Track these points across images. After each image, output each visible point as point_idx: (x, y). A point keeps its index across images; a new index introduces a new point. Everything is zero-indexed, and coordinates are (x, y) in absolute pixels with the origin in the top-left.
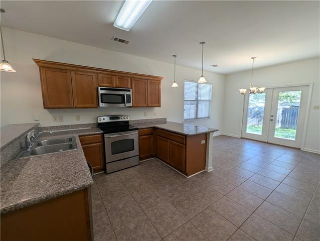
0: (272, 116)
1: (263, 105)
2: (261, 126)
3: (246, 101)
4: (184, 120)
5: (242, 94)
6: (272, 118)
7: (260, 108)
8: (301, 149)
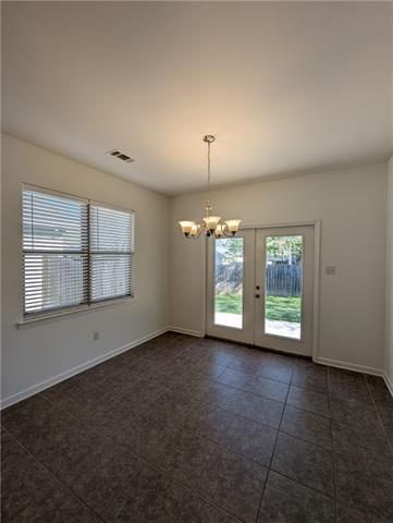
0: (258, 288)
1: (241, 260)
2: (240, 293)
3: (210, 255)
4: (26, 314)
5: (187, 234)
6: (258, 292)
7: (237, 265)
8: (314, 360)
